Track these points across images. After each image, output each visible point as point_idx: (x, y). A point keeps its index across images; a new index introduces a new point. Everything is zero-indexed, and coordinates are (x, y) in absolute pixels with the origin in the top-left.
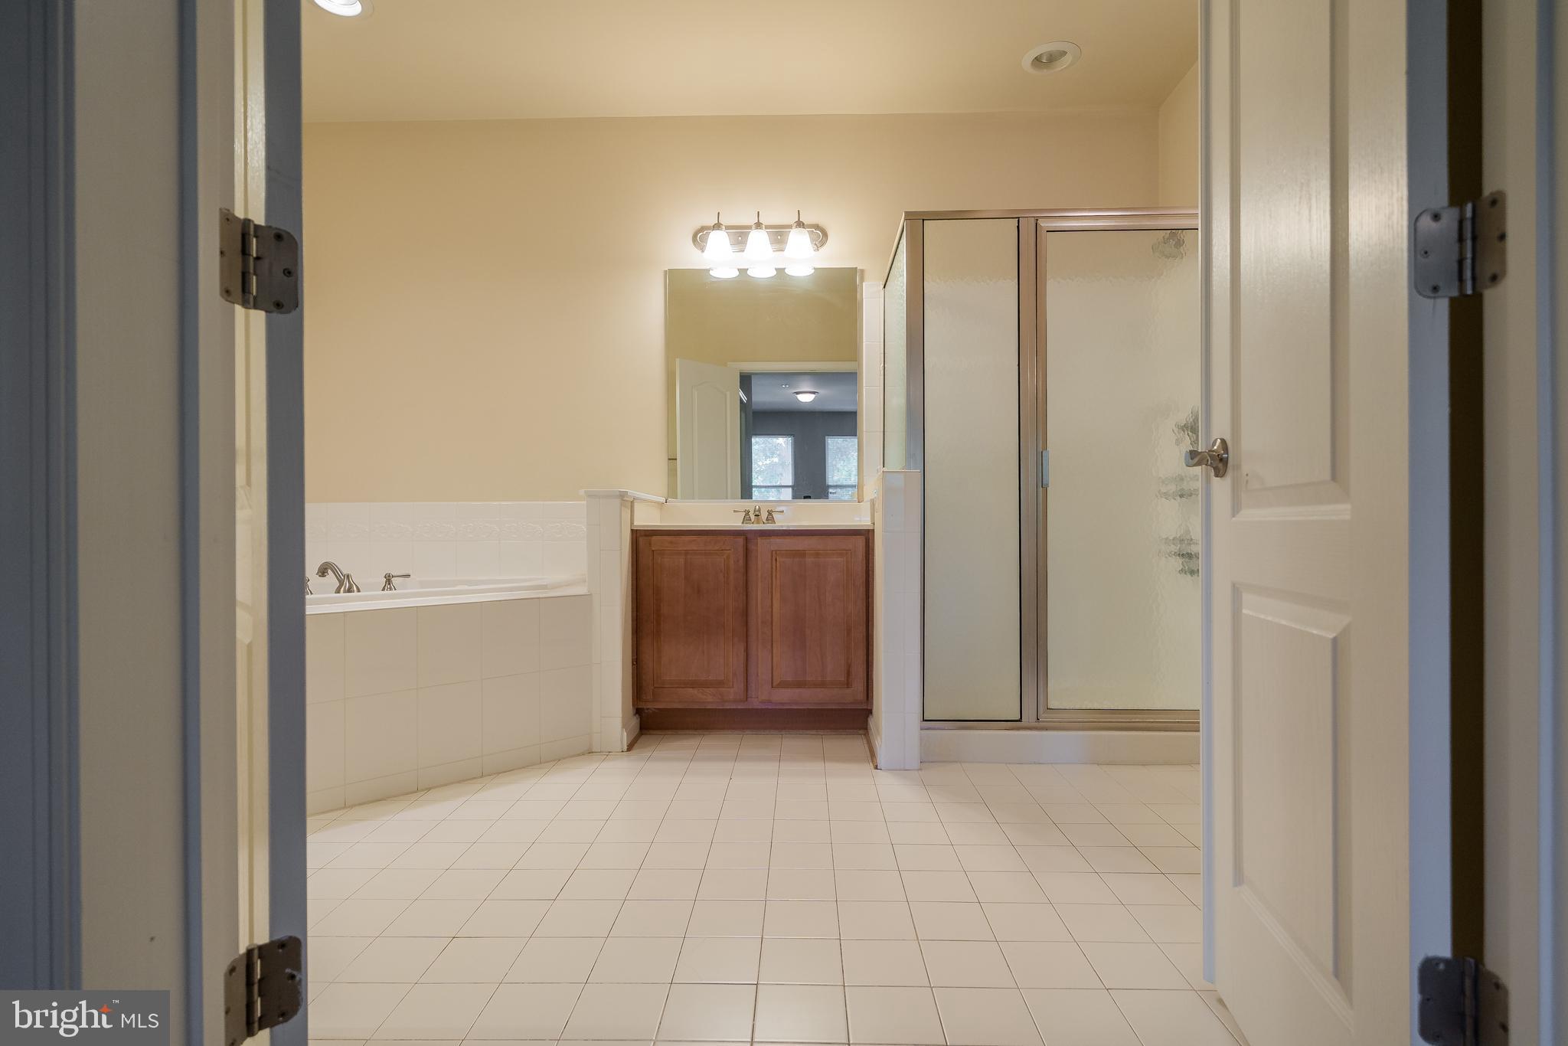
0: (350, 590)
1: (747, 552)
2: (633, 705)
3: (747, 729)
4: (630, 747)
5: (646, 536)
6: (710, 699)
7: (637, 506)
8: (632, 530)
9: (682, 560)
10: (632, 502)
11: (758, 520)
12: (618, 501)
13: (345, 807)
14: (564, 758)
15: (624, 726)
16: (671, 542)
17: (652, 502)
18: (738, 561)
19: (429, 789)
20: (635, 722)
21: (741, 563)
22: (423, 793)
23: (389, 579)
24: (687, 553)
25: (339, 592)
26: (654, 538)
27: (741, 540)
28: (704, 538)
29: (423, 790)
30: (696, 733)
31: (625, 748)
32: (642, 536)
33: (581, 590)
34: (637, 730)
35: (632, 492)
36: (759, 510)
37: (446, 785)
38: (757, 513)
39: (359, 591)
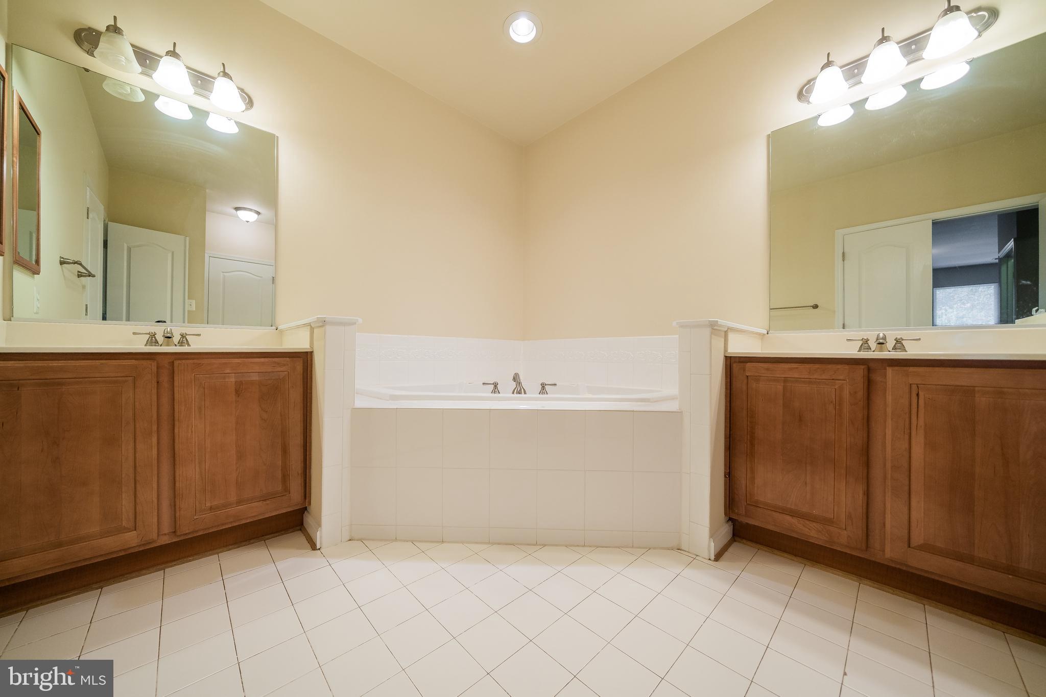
0: (519, 393)
1: (869, 384)
2: (726, 514)
3: (867, 578)
4: (718, 557)
5: (740, 362)
6: (813, 533)
7: (731, 336)
8: (726, 357)
9: (780, 387)
10: (726, 332)
11: (881, 348)
12: (707, 331)
13: (489, 543)
14: (655, 548)
15: (712, 535)
16: (768, 369)
17: (753, 333)
18: (856, 393)
19: (545, 545)
20: (725, 530)
21: (861, 394)
22: (539, 547)
23: (543, 386)
24: (786, 380)
25: (513, 393)
26: (748, 365)
27: (860, 371)
28: (807, 366)
29: (540, 545)
30: (795, 559)
31: (713, 557)
32: (735, 362)
33: (673, 406)
34: (730, 536)
35: (725, 322)
36: (884, 338)
37: (556, 545)
38: (881, 341)
39: (525, 393)
